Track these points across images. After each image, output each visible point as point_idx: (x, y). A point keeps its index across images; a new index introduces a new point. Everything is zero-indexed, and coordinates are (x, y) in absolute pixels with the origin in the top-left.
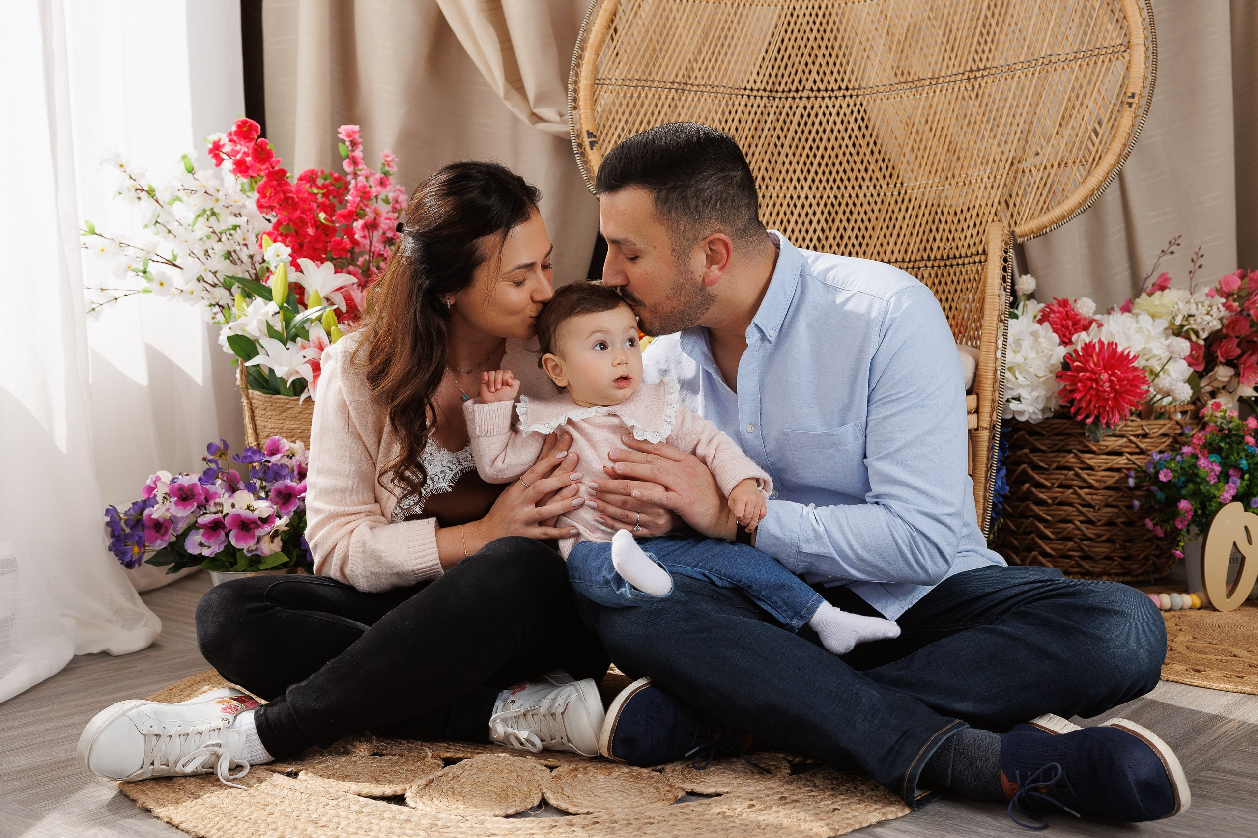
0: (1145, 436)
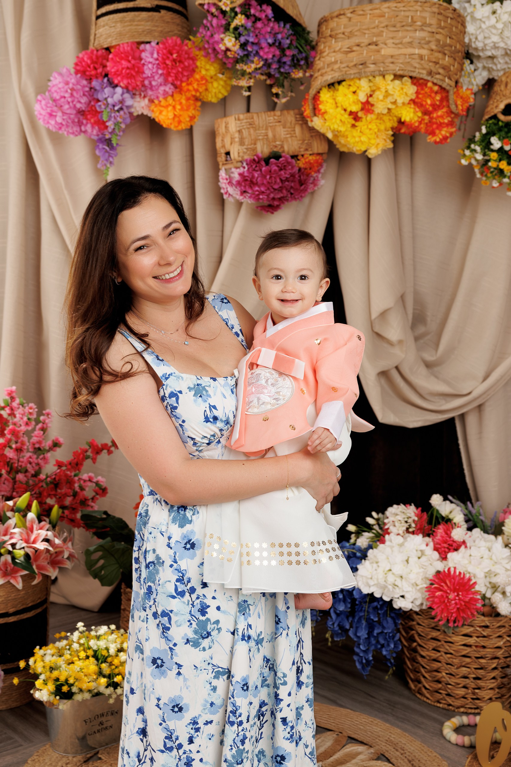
0: (487, 627)
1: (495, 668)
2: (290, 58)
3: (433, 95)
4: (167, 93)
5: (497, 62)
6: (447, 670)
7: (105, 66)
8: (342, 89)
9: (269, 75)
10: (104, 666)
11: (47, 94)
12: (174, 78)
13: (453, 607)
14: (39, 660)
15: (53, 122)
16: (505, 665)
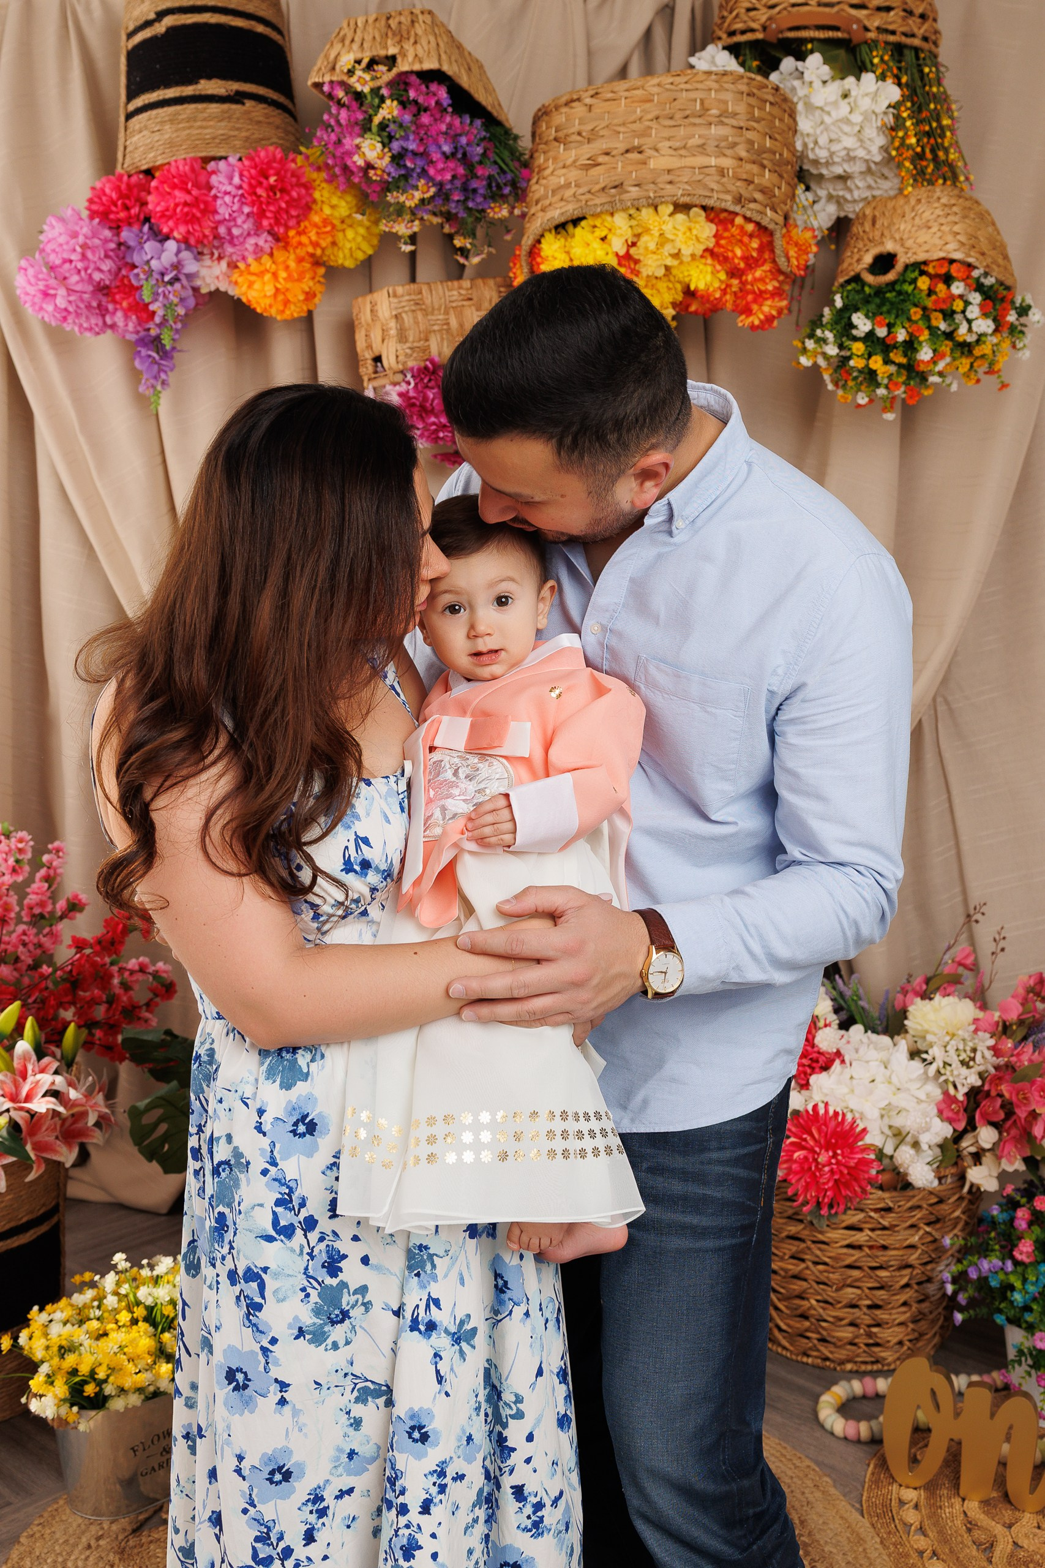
0: (888, 1210)
1: (907, 1285)
2: (485, 183)
3: (746, 239)
4: (262, 250)
5: (853, 187)
6: (819, 1294)
7: (144, 204)
8: (580, 233)
9: (449, 217)
10: (166, 1336)
11: (37, 255)
12: (272, 221)
13: (826, 1178)
14: (37, 1334)
15: (50, 308)
16: (925, 1278)
